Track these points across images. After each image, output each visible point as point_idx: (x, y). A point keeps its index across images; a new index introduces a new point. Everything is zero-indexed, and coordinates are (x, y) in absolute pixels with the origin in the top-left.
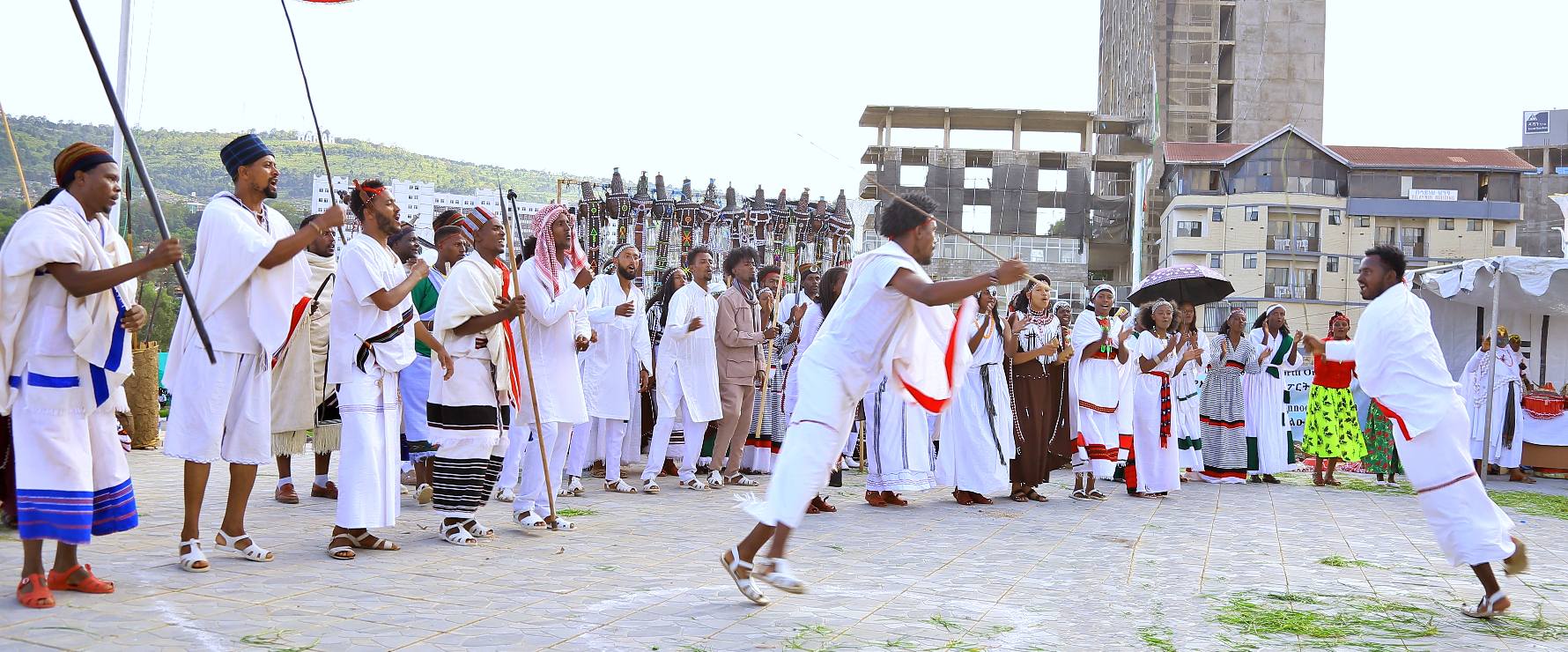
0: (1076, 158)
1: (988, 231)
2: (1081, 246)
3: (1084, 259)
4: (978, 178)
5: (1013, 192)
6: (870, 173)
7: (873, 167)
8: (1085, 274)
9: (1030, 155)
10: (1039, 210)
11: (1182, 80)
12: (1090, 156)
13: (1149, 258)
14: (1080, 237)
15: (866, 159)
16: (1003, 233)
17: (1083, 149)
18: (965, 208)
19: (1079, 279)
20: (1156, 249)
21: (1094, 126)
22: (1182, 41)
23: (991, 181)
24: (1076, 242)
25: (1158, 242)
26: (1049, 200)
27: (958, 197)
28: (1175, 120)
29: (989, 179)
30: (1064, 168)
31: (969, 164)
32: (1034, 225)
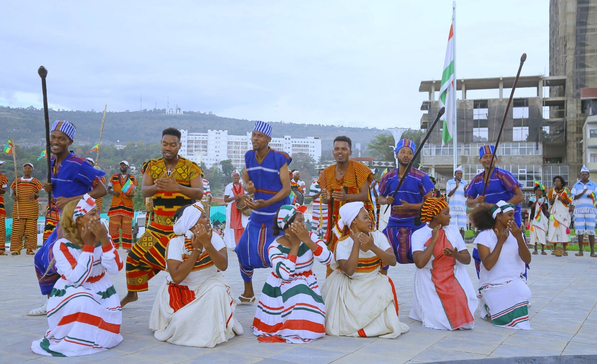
0: (533, 99)
1: (487, 141)
2: (537, 146)
3: (540, 152)
4: (480, 114)
5: (500, 120)
6: (424, 115)
7: (426, 112)
8: (541, 160)
9: (509, 100)
10: (514, 128)
11: (593, 54)
12: (541, 99)
13: (578, 151)
14: (537, 141)
15: (423, 108)
17: (538, 95)
18: (474, 129)
19: (538, 163)
21: (543, 82)
22: (592, 33)
23: (488, 115)
24: (534, 144)
25: (582, 141)
26: (519, 123)
27: (470, 124)
28: (590, 76)
29: (486, 114)
30: (527, 105)
31: (475, 107)
32: (512, 136)
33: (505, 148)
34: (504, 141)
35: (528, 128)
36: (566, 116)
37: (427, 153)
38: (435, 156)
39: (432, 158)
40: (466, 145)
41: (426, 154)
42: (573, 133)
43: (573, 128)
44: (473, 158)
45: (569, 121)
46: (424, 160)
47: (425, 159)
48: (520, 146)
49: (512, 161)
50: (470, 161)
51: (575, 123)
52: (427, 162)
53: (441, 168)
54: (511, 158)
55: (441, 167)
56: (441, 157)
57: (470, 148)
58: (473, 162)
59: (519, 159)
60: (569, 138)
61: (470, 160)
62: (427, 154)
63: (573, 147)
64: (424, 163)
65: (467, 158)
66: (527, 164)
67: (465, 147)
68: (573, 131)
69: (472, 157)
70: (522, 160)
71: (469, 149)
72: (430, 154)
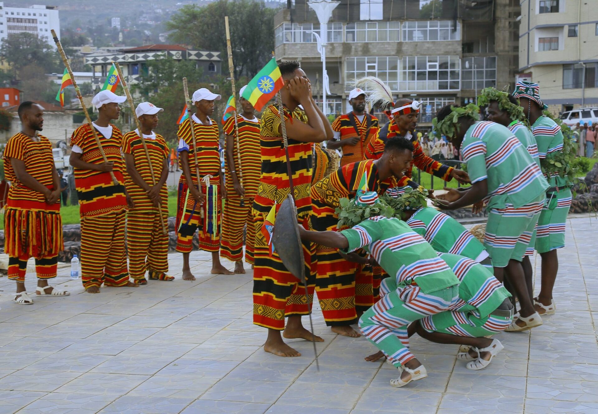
1: (381, 17)
2: (455, 26)
3: (458, 36)
8: (460, 48)
13: (511, 33)
14: (454, 18)
16: (393, 19)
19: (455, 53)
20: (517, 25)
24: (450, 23)
25: (519, 18)
32: (418, 11)
33: (407, 29)
34: (406, 19)
37: (289, 38)
38: (302, 44)
39: (298, 47)
40: (350, 25)
41: (287, 41)
44: (361, 46)
46: (284, 49)
47: (286, 48)
48: (430, 27)
49: (418, 50)
50: (356, 51)
52: (289, 53)
53: (310, 62)
54: (416, 45)
55: (312, 61)
56: (312, 45)
57: (356, 30)
58: (360, 53)
59: (428, 47)
61: (355, 49)
62: (290, 41)
63: (504, 27)
64: (284, 54)
65: (351, 47)
66: (439, 55)
67: (347, 28)
69: (359, 44)
70: (433, 48)
71: (353, 32)
72: (294, 41)
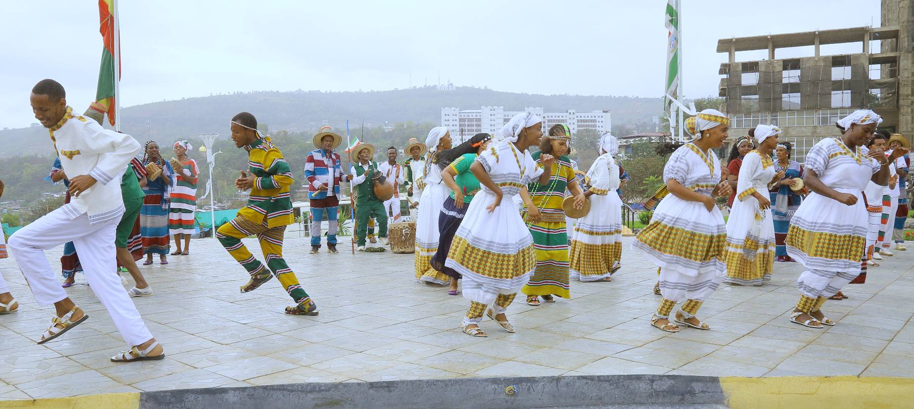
0: (857, 57)
4: (791, 76)
5: (815, 83)
6: (723, 80)
7: (725, 76)
9: (826, 59)
10: (833, 92)
12: (867, 55)
15: (721, 72)
16: (808, 109)
17: (864, 51)
18: (784, 95)
21: (870, 35)
26: (839, 85)
27: (779, 89)
29: (799, 76)
30: (849, 64)
31: (785, 68)
32: (830, 102)
33: (821, 116)
35: (850, 91)
36: (899, 75)
39: (733, 131)
40: (773, 114)
42: (907, 96)
43: (907, 89)
45: (902, 81)
51: (910, 83)
56: (743, 130)
57: (778, 118)
60: (901, 102)
63: (907, 113)
67: (772, 117)
68: (906, 93)
